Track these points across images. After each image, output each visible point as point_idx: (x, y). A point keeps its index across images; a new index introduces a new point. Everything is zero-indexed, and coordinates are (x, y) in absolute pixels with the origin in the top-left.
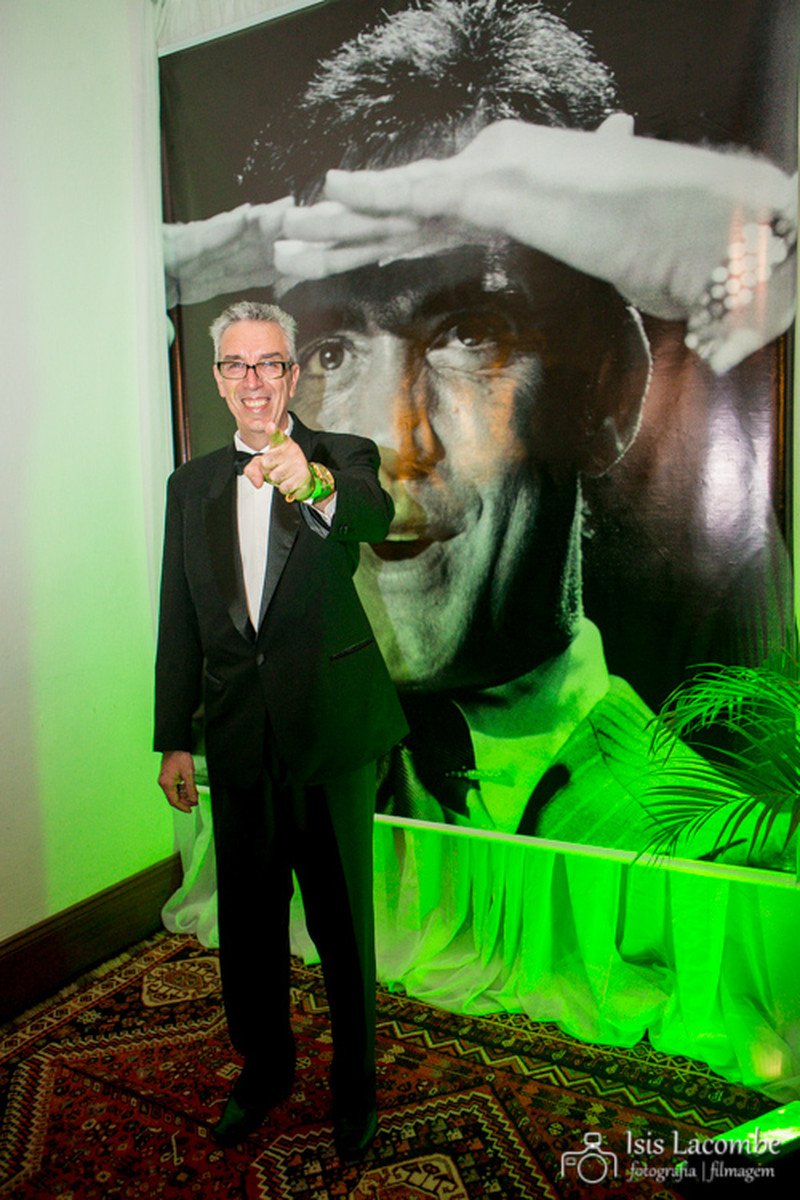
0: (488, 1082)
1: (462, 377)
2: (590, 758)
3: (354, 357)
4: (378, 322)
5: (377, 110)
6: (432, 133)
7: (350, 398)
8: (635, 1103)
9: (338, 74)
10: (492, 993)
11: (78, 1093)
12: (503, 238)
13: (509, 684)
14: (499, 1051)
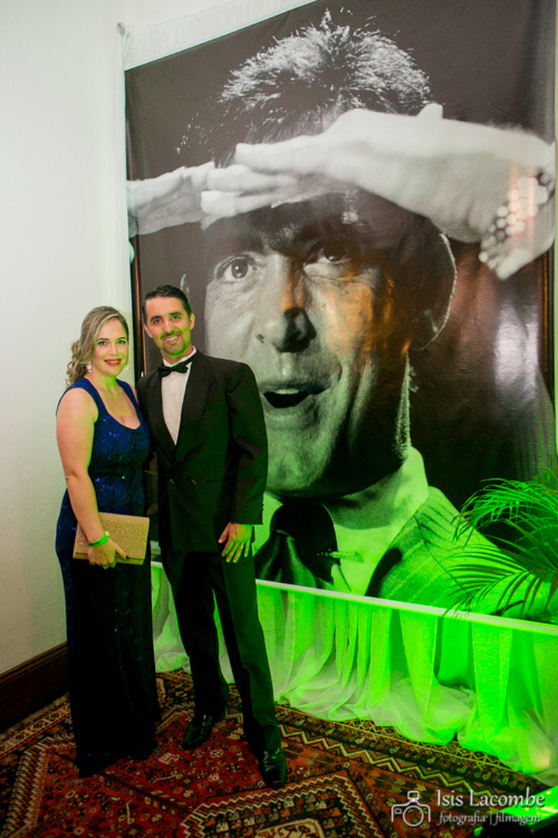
0: (345, 768)
1: (327, 282)
2: (416, 544)
3: (255, 269)
4: (271, 246)
5: (270, 103)
6: (307, 118)
7: (252, 297)
8: (447, 784)
9: (244, 80)
10: (349, 706)
11: (64, 772)
12: (355, 188)
13: (360, 492)
14: (352, 746)
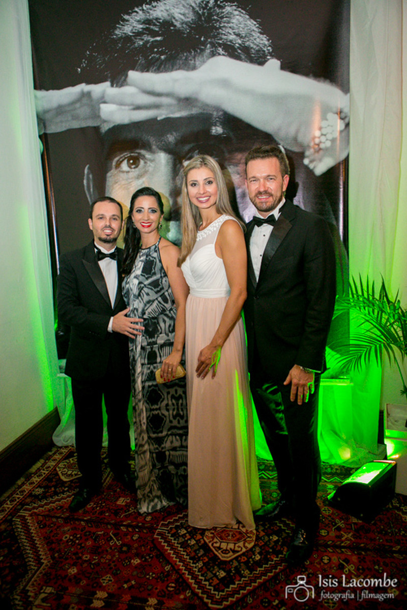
3: (145, 163)
4: (158, 147)
5: (154, 44)
7: (144, 182)
9: (133, 23)
12: (221, 111)
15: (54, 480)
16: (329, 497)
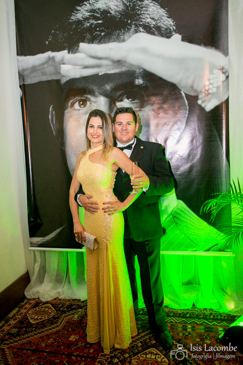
4: (99, 93)
5: (97, 25)
9: (83, 12)
11: (23, 355)
15: (25, 322)
16: (220, 337)
